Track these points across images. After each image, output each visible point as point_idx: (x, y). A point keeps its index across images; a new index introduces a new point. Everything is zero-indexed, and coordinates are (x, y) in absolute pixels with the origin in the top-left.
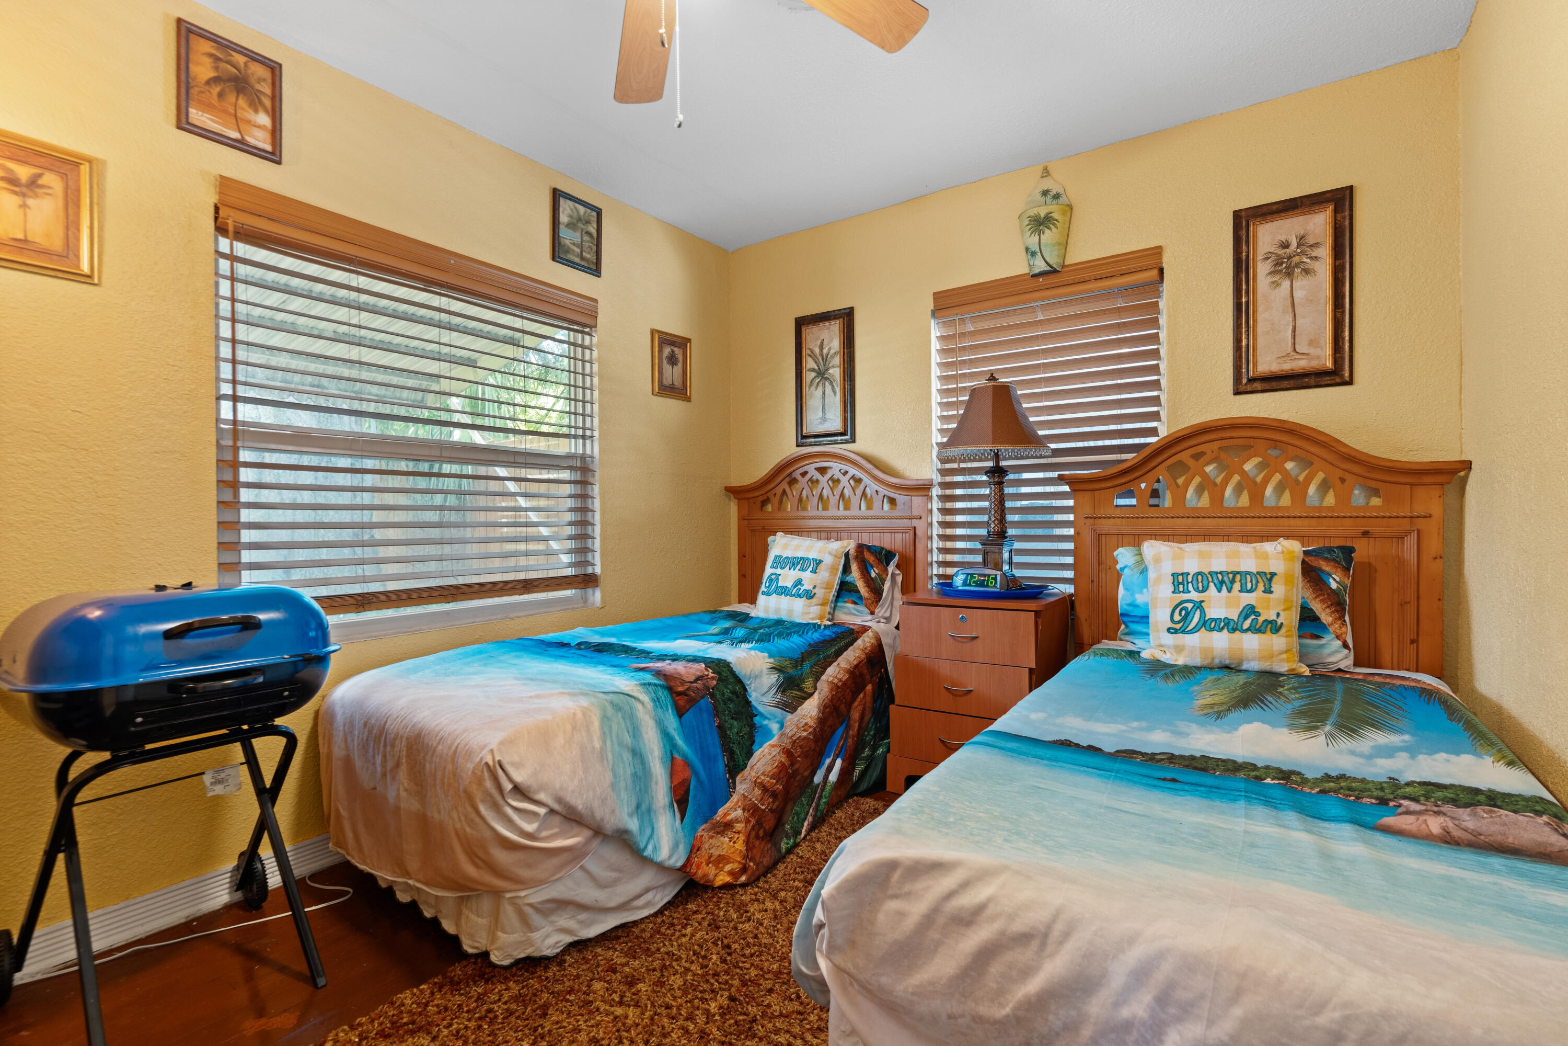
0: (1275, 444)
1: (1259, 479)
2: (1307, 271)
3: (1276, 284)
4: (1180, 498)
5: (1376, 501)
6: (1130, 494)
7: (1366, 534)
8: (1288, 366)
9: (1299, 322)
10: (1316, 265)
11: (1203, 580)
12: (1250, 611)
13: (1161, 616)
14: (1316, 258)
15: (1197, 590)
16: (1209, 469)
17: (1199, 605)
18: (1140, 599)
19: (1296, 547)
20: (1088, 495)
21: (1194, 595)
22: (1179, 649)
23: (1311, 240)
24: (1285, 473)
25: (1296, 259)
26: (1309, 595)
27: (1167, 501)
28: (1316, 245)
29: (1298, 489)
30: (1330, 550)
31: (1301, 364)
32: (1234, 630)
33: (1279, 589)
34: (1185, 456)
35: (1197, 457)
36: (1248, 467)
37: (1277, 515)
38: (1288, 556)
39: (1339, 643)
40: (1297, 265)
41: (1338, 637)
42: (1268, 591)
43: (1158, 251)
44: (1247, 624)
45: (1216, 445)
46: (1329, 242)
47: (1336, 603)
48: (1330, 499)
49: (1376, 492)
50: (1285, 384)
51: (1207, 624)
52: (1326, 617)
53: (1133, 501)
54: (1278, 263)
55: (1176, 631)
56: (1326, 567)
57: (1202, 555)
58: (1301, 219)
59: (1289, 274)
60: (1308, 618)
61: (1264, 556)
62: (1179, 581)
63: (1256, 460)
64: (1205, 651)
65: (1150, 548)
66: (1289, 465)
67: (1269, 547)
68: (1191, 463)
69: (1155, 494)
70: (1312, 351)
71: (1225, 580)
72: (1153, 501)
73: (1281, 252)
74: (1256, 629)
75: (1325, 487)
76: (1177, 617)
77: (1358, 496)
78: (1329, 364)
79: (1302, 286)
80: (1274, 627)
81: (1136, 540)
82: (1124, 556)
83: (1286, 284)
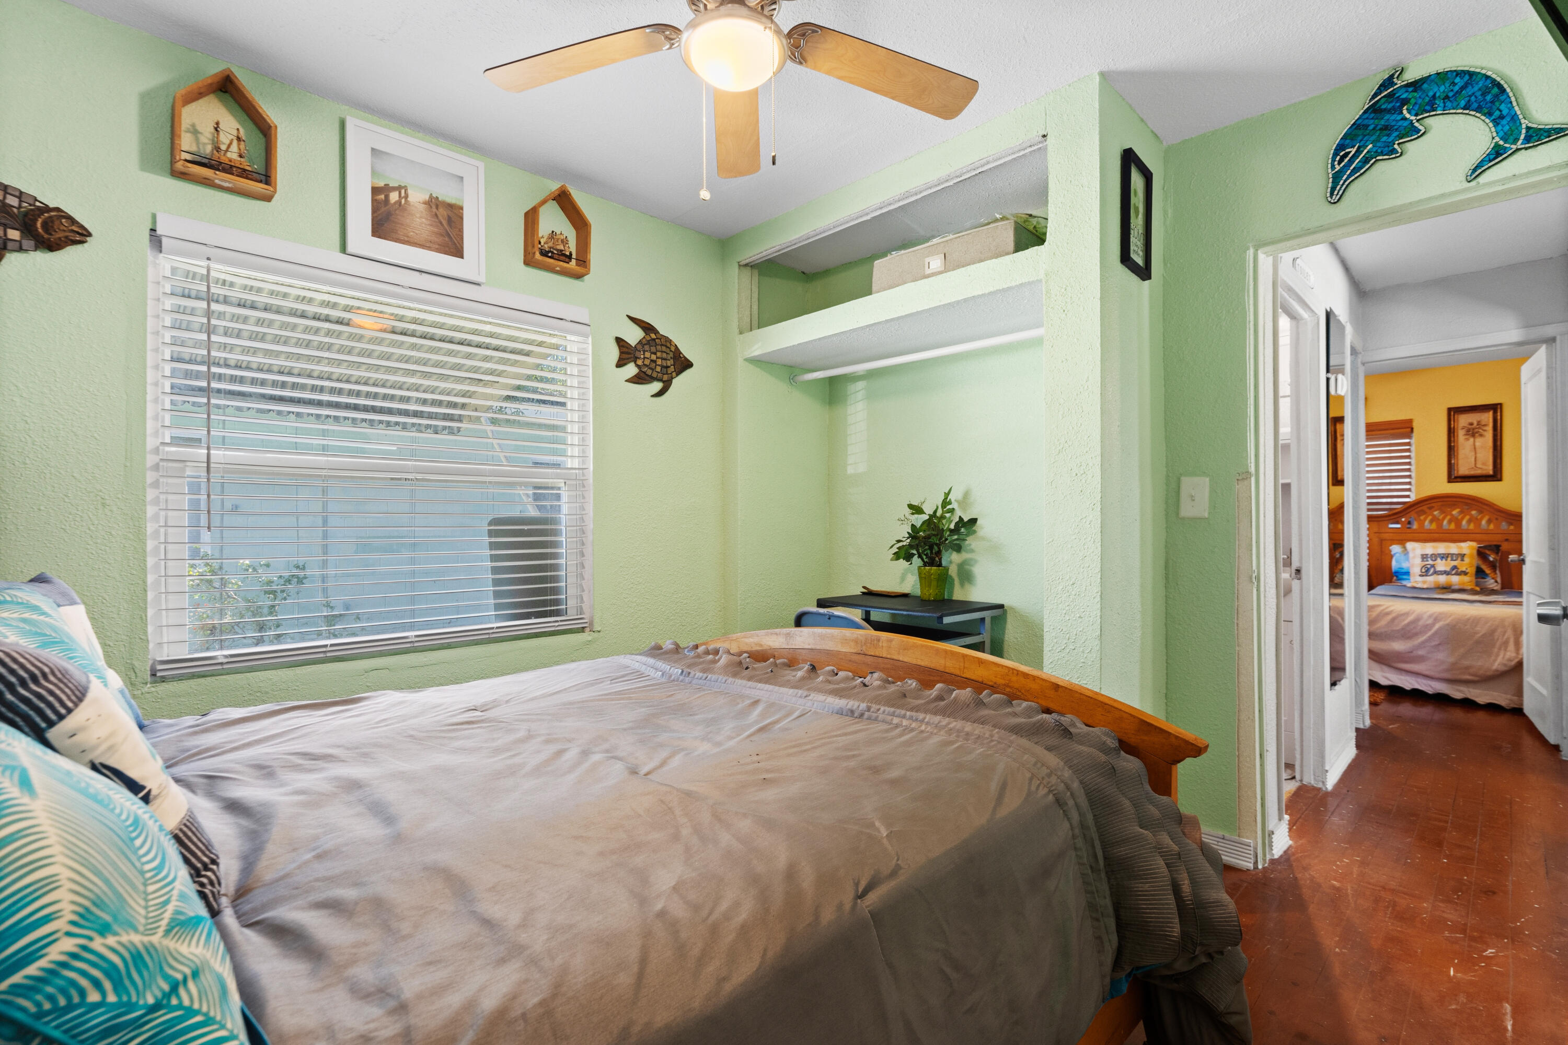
0: (1467, 504)
1: (1460, 517)
2: (1481, 435)
3: (1467, 439)
4: (1422, 524)
5: (1512, 527)
6: (1397, 523)
7: (1507, 540)
8: (1472, 473)
9: (1478, 455)
10: (1485, 433)
11: (1434, 557)
12: (1455, 567)
13: (1416, 570)
14: (1485, 430)
15: (1432, 560)
16: (1436, 513)
17: (1433, 566)
18: (1405, 565)
19: (1474, 545)
20: (1376, 523)
21: (1430, 562)
22: (1424, 582)
23: (1483, 423)
24: (1471, 516)
25: (1476, 430)
26: (1480, 563)
27: (1415, 526)
28: (1485, 425)
29: (1477, 521)
30: (1490, 546)
31: (1478, 472)
32: (1448, 574)
33: (1467, 560)
34: (1424, 508)
35: (1430, 508)
36: (1454, 512)
37: (1467, 532)
38: (1470, 547)
39: (1493, 581)
40: (1477, 433)
41: (1493, 578)
42: (1462, 560)
43: (1410, 421)
44: (1454, 572)
45: (1440, 504)
46: (1491, 425)
47: (1493, 566)
48: (1492, 527)
49: (1511, 524)
50: (1472, 479)
51: (1436, 573)
52: (1488, 571)
53: (1398, 526)
54: (1468, 431)
55: (1423, 576)
56: (1488, 552)
57: (1434, 547)
58: (1479, 414)
59: (1473, 435)
60: (1480, 573)
61: (1461, 548)
62: (1424, 557)
63: (1458, 510)
64: (1435, 582)
65: (1410, 545)
66: (1474, 512)
67: (1463, 545)
68: (1428, 511)
69: (1409, 523)
70: (1484, 467)
71: (1444, 557)
72: (1409, 526)
73: (1470, 427)
74: (1457, 574)
75: (1489, 521)
76: (1423, 571)
77: (1504, 525)
78: (1491, 473)
79: (1479, 442)
80: (1465, 573)
81: (1402, 542)
82: (1395, 549)
83: (1472, 440)
